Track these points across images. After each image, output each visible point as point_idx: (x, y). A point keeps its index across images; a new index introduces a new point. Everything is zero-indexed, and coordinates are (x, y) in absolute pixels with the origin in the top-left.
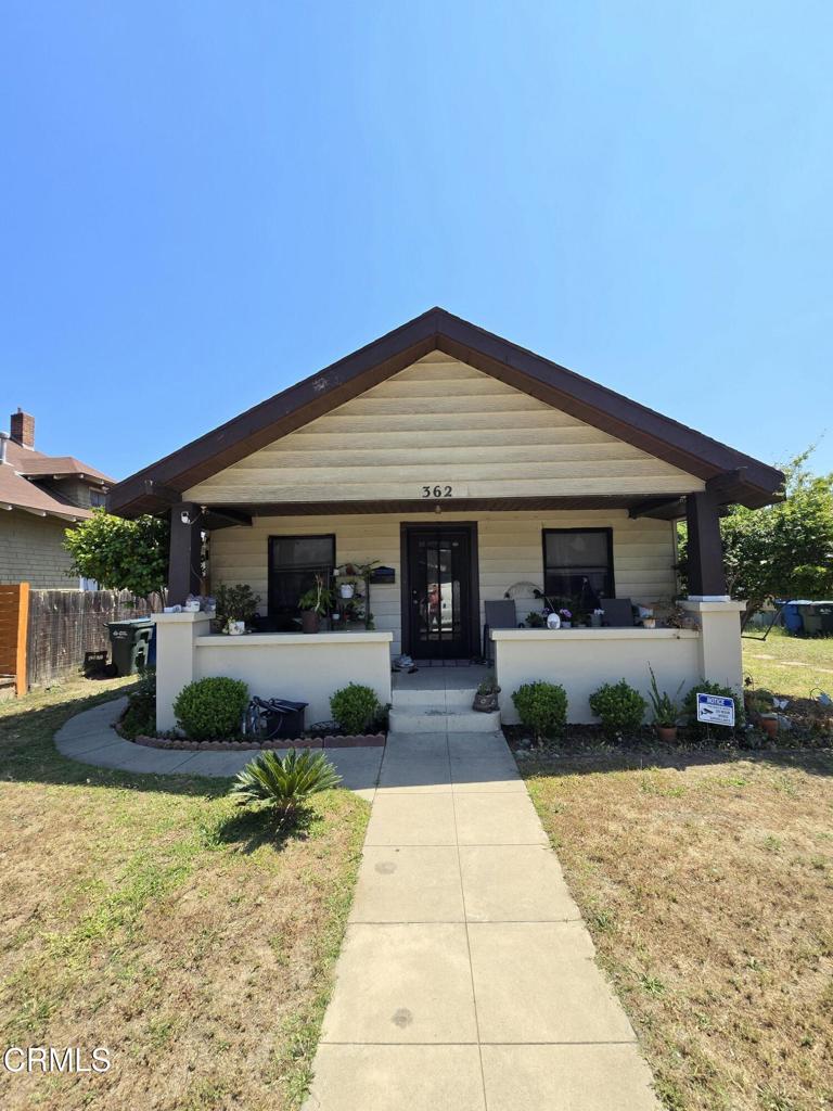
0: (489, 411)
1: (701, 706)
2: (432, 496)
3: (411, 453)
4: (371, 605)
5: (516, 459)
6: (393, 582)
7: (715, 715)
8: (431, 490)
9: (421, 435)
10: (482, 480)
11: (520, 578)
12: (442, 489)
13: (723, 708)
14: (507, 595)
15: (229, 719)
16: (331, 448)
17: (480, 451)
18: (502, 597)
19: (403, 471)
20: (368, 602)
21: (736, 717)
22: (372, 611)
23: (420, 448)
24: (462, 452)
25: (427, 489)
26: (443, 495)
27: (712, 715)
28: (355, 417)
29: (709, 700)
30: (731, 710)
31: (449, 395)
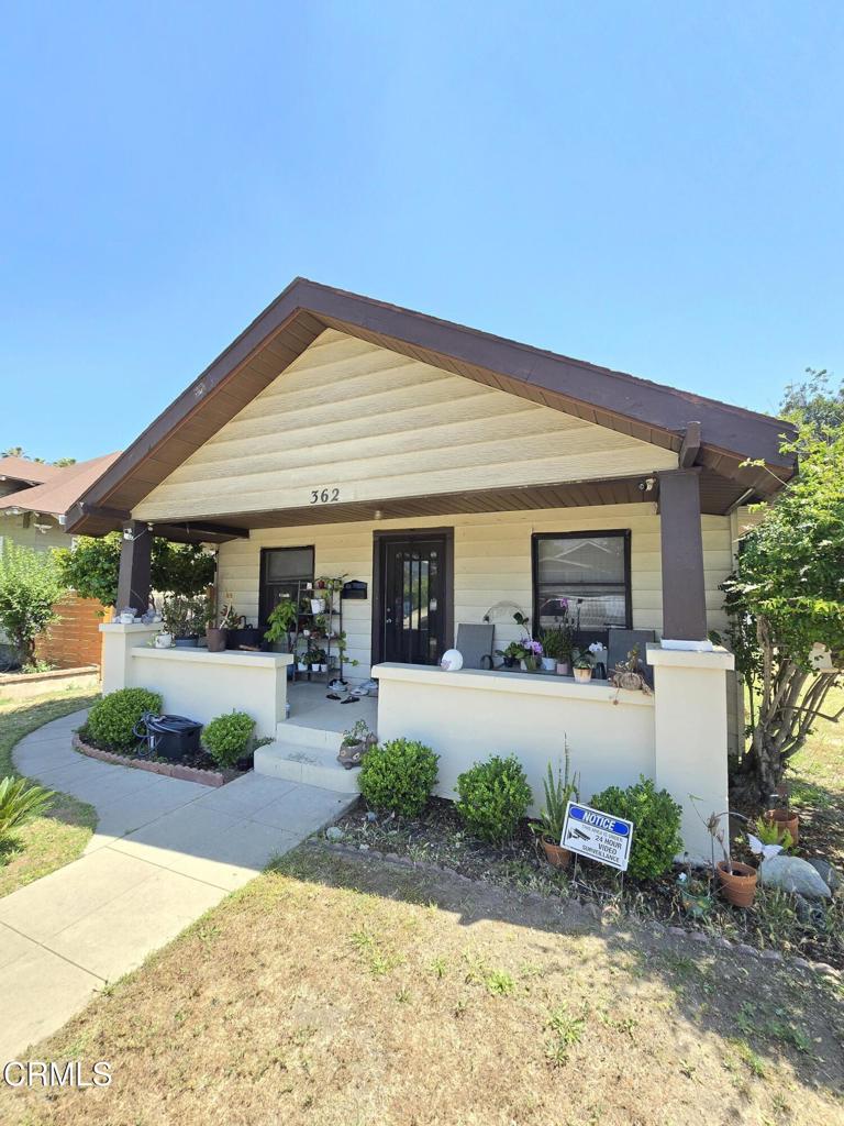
0: (380, 391)
1: (571, 824)
2: (319, 502)
3: (304, 453)
4: (343, 621)
5: (408, 448)
6: (366, 598)
7: (593, 844)
8: (319, 495)
9: (311, 431)
10: (370, 478)
11: (501, 596)
12: (329, 493)
13: (610, 835)
14: (487, 619)
15: (125, 730)
16: (234, 457)
17: (371, 442)
18: (480, 621)
19: (294, 474)
20: (341, 619)
21: (632, 854)
22: (345, 629)
23: (310, 446)
24: (352, 446)
25: (315, 493)
26: (330, 499)
27: (587, 843)
28: (256, 420)
29: (586, 816)
30: (625, 843)
31: (341, 379)
